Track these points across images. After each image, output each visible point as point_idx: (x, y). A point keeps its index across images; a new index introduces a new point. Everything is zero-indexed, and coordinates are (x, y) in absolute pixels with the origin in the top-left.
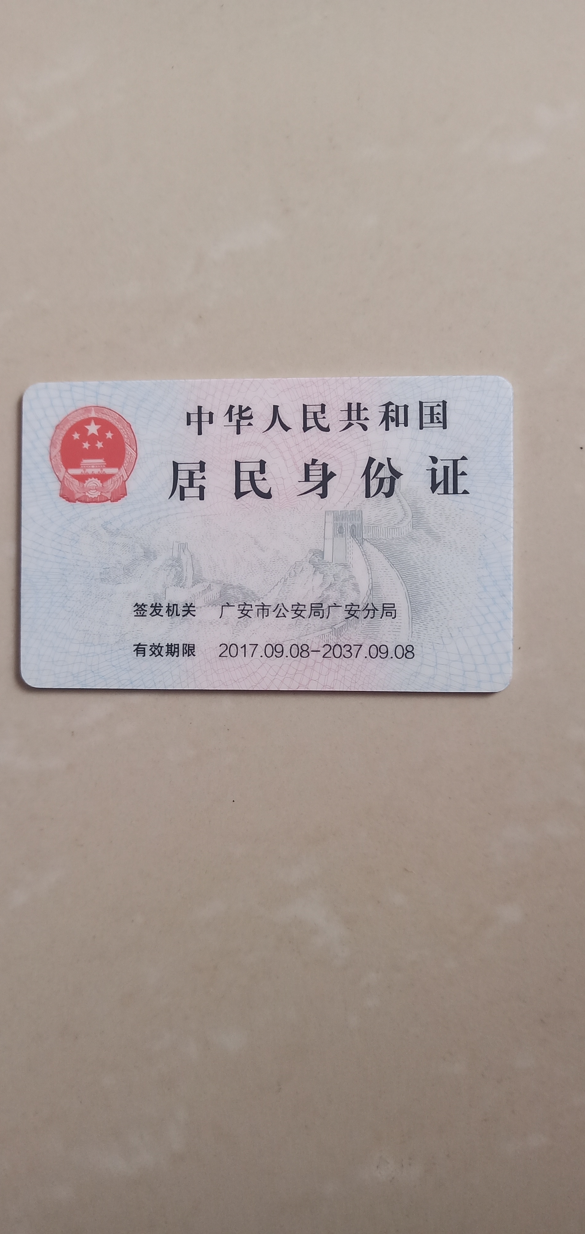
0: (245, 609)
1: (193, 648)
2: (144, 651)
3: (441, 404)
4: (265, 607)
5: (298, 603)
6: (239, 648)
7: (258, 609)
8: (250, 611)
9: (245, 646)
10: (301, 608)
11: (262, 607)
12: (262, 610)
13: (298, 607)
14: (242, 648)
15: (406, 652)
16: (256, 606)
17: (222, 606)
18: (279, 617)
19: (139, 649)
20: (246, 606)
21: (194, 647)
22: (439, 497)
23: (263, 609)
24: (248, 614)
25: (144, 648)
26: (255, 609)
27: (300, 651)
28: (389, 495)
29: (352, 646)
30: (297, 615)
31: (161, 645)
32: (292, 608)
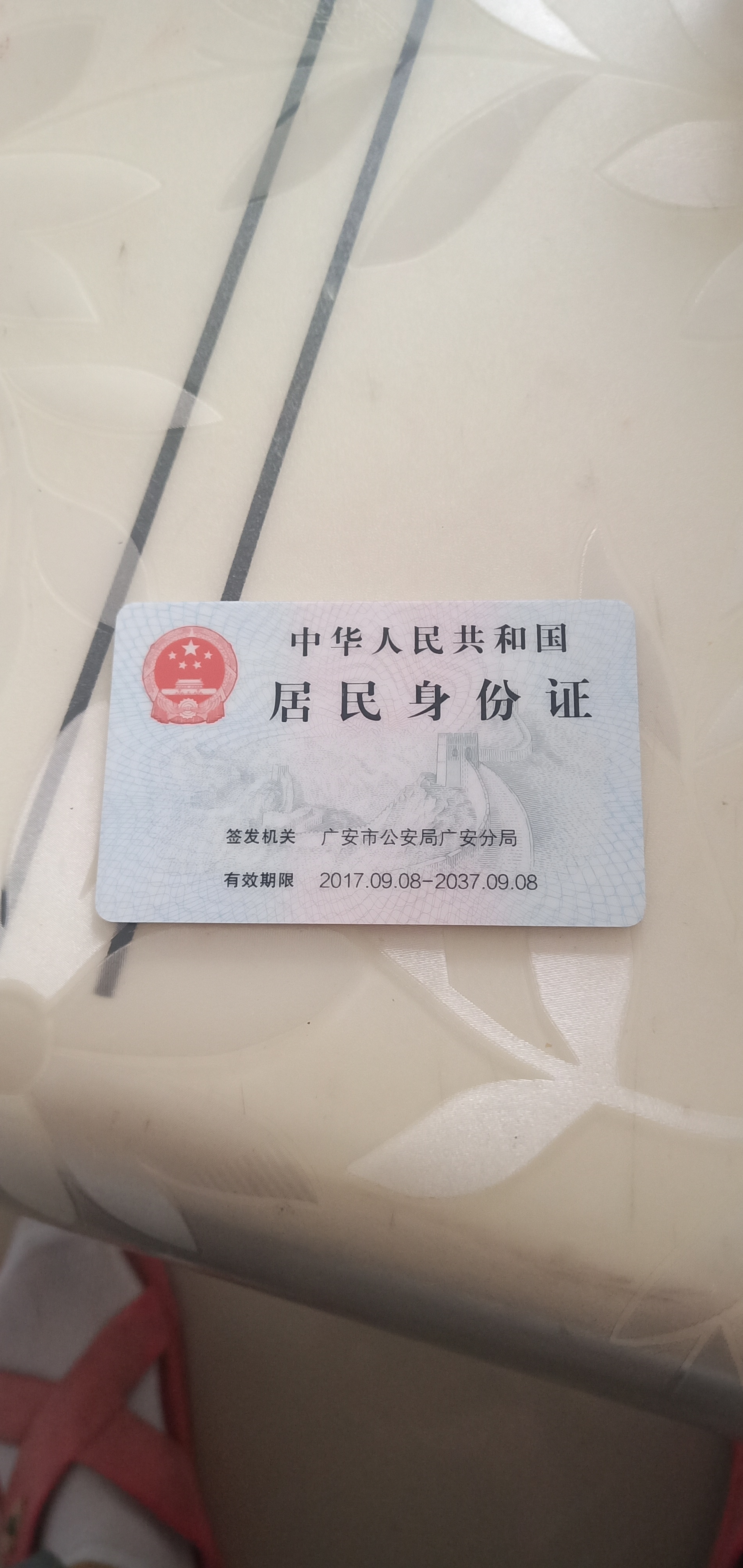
0: (350, 835)
1: (290, 878)
2: (236, 881)
3: (560, 627)
4: (371, 834)
5: (408, 829)
6: (343, 878)
7: (364, 836)
8: (355, 838)
9: (349, 875)
10: (411, 834)
11: (368, 834)
12: (368, 837)
13: (408, 834)
14: (345, 877)
15: (529, 882)
16: (362, 832)
17: (325, 832)
18: (387, 844)
19: (230, 879)
20: (351, 832)
21: (292, 877)
22: (559, 719)
23: (370, 836)
24: (353, 841)
25: (237, 878)
26: (361, 835)
27: (411, 880)
28: (506, 717)
29: (468, 875)
30: (407, 842)
31: (255, 875)
32: (402, 834)
